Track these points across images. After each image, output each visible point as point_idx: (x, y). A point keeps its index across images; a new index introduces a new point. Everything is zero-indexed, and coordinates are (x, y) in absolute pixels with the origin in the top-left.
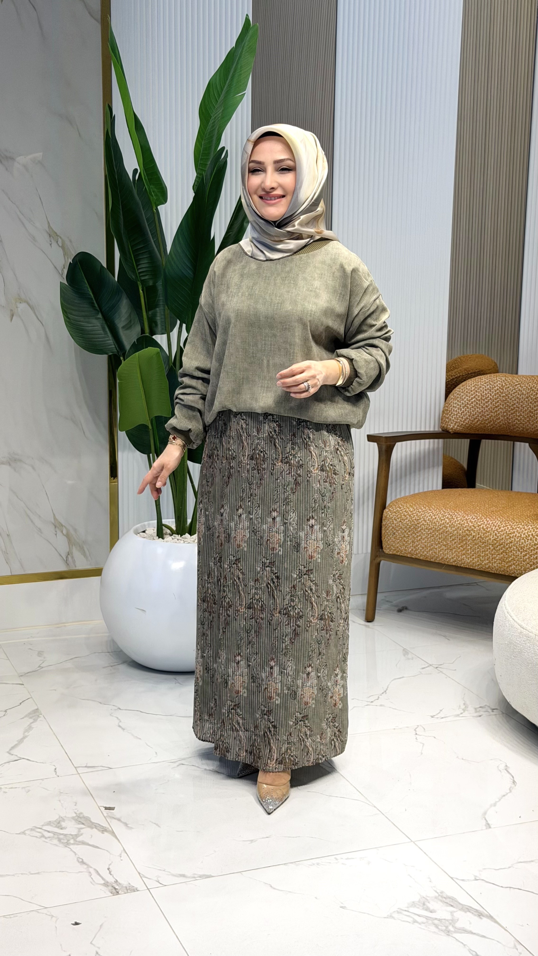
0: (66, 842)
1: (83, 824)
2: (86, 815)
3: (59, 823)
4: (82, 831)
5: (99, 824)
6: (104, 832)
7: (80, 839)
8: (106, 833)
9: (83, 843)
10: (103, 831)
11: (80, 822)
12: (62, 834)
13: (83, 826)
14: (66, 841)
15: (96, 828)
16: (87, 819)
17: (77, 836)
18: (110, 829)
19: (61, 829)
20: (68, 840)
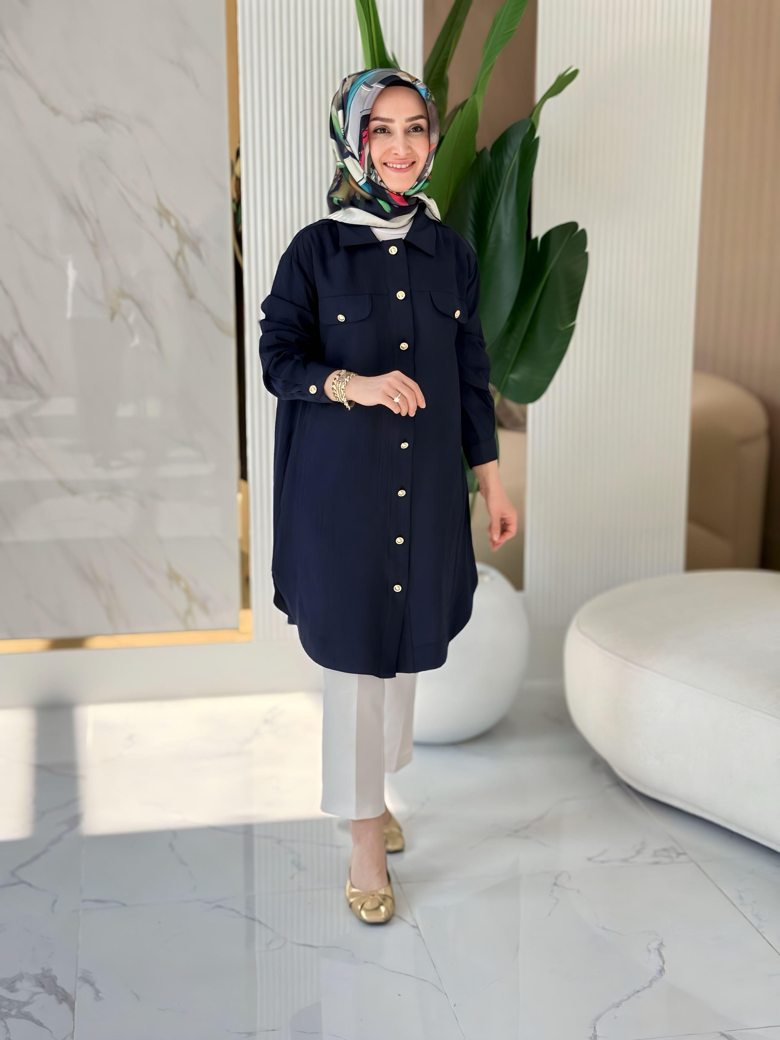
0: (6, 1013)
1: (43, 986)
2: (54, 973)
3: (14, 982)
4: (36, 998)
5: (63, 990)
6: (63, 1002)
7: (26, 1009)
8: (65, 1006)
9: (28, 1017)
10: (62, 1000)
11: (40, 982)
12: (9, 1000)
13: (40, 990)
14: (5, 1011)
15: (56, 995)
16: (53, 979)
17: (26, 1004)
18: (73, 997)
19: (12, 992)
20: (10, 1010)
